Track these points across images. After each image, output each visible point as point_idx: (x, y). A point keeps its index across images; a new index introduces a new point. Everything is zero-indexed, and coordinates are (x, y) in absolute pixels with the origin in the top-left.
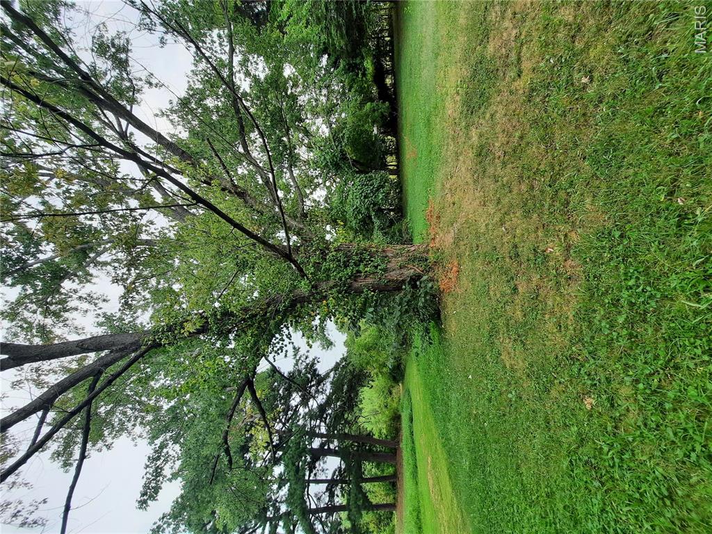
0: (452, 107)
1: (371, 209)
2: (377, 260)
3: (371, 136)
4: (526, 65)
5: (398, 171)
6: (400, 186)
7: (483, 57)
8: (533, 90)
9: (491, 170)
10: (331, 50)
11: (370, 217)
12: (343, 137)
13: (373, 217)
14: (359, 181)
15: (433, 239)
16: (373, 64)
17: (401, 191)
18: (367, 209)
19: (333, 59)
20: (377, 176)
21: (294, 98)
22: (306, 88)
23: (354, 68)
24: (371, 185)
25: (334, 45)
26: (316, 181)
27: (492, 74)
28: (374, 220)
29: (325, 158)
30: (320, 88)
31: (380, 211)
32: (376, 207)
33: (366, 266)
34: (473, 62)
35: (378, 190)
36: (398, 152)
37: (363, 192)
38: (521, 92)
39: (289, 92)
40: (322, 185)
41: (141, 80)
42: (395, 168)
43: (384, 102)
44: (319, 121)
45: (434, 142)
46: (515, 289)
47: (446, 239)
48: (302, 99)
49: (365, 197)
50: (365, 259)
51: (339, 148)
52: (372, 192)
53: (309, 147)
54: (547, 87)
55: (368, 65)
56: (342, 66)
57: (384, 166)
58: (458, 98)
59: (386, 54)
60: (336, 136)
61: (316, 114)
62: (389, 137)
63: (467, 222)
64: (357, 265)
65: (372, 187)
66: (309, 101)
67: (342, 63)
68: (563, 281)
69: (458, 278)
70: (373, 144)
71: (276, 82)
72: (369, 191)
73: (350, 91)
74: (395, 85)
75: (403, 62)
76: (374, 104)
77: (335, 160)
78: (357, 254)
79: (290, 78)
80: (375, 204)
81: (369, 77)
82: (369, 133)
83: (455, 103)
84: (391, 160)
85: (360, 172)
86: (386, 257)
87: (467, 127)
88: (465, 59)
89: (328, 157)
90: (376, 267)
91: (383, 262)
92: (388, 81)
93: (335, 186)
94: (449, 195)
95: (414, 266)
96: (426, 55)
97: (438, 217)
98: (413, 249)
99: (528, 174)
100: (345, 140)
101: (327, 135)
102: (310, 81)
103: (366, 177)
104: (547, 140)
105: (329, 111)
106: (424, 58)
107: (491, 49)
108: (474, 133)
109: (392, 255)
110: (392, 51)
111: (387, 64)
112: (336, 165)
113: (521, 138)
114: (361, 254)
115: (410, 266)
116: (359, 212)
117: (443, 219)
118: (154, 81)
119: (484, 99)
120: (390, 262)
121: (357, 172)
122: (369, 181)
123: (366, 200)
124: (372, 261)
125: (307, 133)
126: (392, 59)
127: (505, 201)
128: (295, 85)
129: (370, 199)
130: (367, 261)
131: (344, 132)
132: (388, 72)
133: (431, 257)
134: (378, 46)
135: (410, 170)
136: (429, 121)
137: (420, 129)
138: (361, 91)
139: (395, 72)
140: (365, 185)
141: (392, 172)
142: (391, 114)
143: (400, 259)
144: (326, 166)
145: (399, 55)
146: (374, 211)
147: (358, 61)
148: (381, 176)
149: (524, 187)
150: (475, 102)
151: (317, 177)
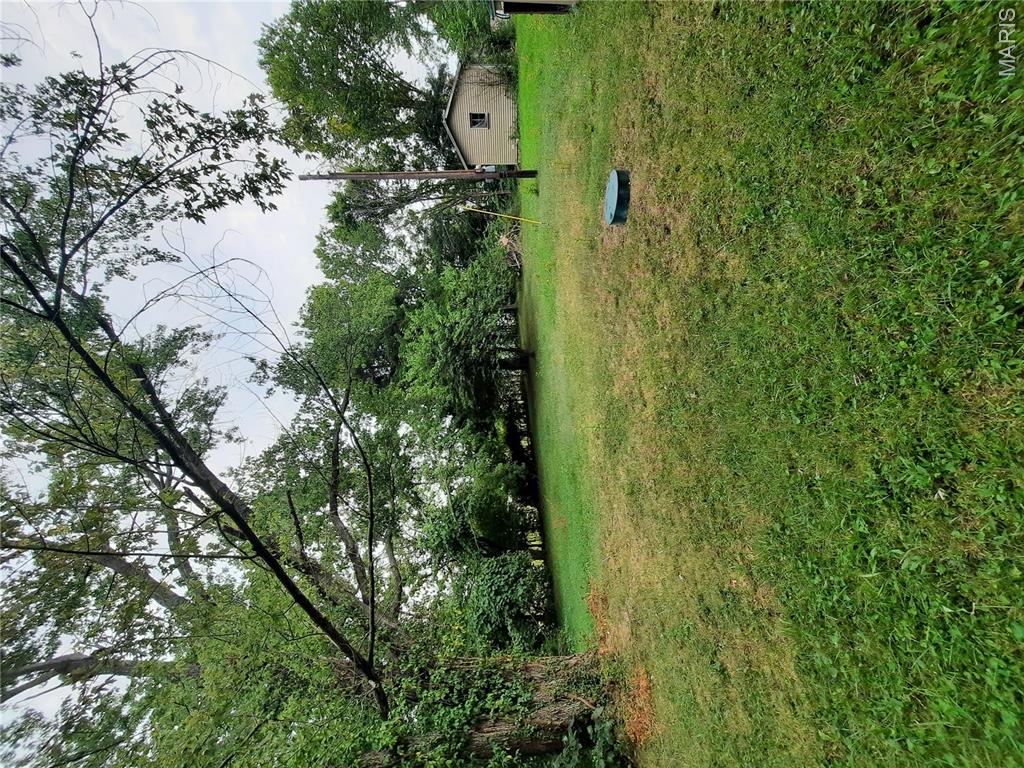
0: (594, 453)
1: (506, 614)
2: (516, 685)
3: (505, 507)
4: (648, 396)
5: (544, 554)
6: (548, 576)
7: (613, 398)
8: (660, 414)
9: (647, 507)
10: (456, 410)
11: (505, 628)
12: (466, 505)
13: (509, 628)
14: (488, 568)
15: (603, 639)
16: (504, 424)
17: (551, 585)
18: (500, 613)
19: (458, 418)
20: (513, 559)
21: (407, 460)
22: (424, 447)
23: (483, 428)
24: (505, 573)
25: (460, 405)
26: (422, 572)
27: (623, 411)
28: (511, 634)
29: (439, 535)
30: (441, 449)
31: (520, 620)
32: (515, 610)
33: (497, 698)
34: (605, 404)
35: (516, 580)
36: (542, 527)
37: (492, 584)
38: (650, 419)
39: (401, 453)
40: (430, 579)
41: (220, 433)
42: (540, 549)
43: (519, 464)
44: (435, 487)
45: (584, 498)
46: (723, 671)
47: (620, 632)
48: (418, 461)
49: (497, 593)
50: (495, 685)
51: (460, 520)
52: (507, 584)
53: (419, 520)
54: (670, 409)
55: (500, 427)
56: (468, 425)
57: (524, 546)
58: (599, 442)
59: (519, 416)
60: (456, 505)
61: (432, 478)
62: (529, 507)
63: (640, 591)
64: (481, 696)
65: (506, 577)
66: (425, 463)
67: (469, 423)
68: (764, 622)
69: (651, 701)
70: (508, 516)
71: (388, 439)
72: (502, 583)
73: (476, 451)
74: (533, 446)
75: (539, 421)
76: (507, 466)
77: (454, 536)
78: (481, 677)
79: (405, 436)
80: (512, 604)
81: (501, 438)
82: (500, 501)
83: (596, 447)
84: (534, 538)
85: (489, 556)
86: (530, 680)
87: (614, 467)
88: (598, 404)
89: (443, 533)
90: (515, 700)
91: (525, 690)
92: (524, 443)
93: (450, 581)
94: (612, 560)
95: (579, 695)
96: (562, 409)
97: (605, 600)
98: (573, 661)
99: (683, 497)
100: (470, 509)
101: (445, 504)
102: (429, 440)
103: (498, 561)
104: (686, 456)
105: (451, 474)
106: (560, 412)
107: (616, 391)
108: (621, 472)
109: (540, 675)
110: (527, 412)
111: (522, 426)
112: (454, 545)
113: (664, 461)
114: (489, 676)
115: (573, 696)
116: (487, 621)
117: (611, 601)
118: (235, 436)
119: (622, 435)
120: (537, 689)
121: (485, 556)
122: (503, 566)
123: (499, 597)
124: (508, 688)
125: (417, 502)
126: (527, 421)
127: (671, 538)
128: (410, 445)
129: (504, 596)
130: (499, 689)
131: (468, 498)
132: (523, 434)
133: (605, 672)
134: (510, 409)
135: (560, 548)
136: (573, 475)
137: (566, 488)
138: (490, 451)
139: (531, 433)
140: (497, 574)
141: (536, 555)
142: (528, 477)
143: (553, 682)
144: (440, 545)
145: (535, 415)
146: (510, 616)
147: (487, 421)
148: (520, 558)
149: (684, 514)
150: (614, 441)
151: (424, 565)
